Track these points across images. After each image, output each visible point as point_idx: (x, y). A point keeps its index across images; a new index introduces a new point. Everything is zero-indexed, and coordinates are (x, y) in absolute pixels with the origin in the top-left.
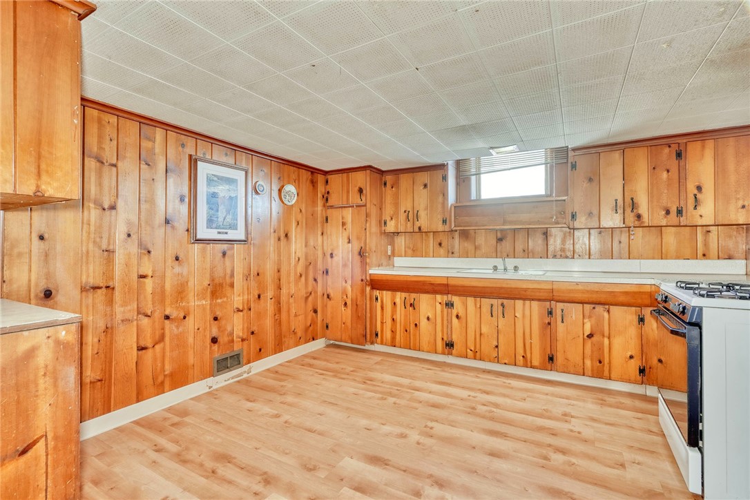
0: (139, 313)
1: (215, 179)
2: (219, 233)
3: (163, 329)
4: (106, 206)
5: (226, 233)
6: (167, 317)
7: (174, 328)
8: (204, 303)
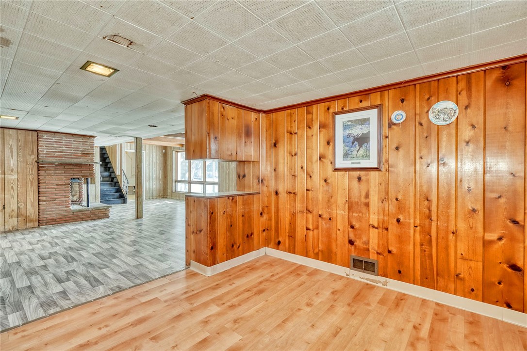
0: (307, 210)
1: (350, 123)
2: (352, 163)
3: (318, 222)
4: (293, 154)
5: (359, 163)
6: (320, 216)
7: (324, 223)
8: (343, 213)
